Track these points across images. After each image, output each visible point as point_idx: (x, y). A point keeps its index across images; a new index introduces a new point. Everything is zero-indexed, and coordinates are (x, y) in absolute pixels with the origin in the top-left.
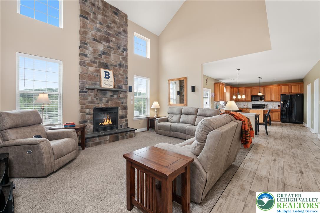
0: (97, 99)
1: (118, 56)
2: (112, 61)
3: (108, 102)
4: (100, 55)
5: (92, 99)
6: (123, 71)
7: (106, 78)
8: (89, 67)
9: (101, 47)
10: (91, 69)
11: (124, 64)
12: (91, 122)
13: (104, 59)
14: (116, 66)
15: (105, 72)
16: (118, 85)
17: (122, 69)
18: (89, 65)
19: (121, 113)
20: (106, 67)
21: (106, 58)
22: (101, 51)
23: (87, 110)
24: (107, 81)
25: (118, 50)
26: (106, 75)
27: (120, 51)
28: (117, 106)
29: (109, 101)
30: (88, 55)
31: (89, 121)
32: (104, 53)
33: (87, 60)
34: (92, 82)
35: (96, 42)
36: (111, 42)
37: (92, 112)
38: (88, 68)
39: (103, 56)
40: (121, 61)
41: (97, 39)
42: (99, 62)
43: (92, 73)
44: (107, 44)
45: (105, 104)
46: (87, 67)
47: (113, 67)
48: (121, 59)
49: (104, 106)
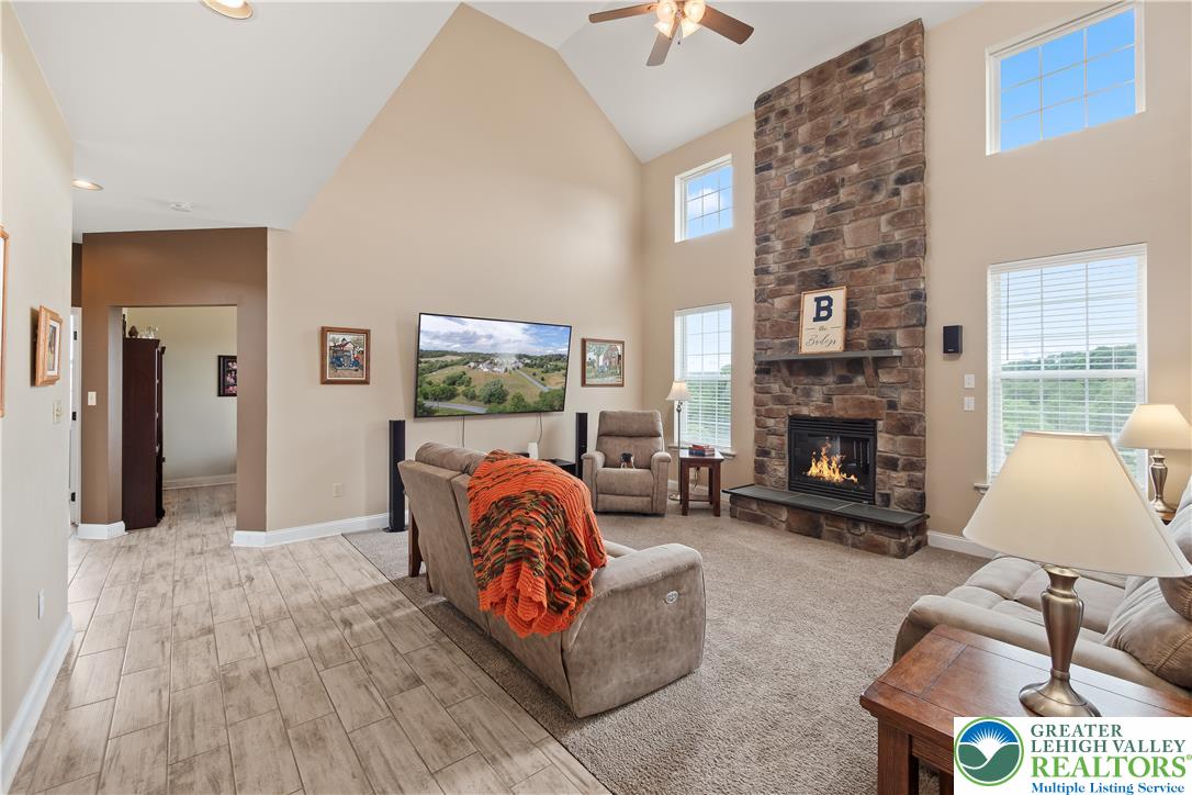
0: (795, 390)
1: (873, 220)
2: (846, 253)
3: (828, 400)
4: (805, 251)
5: (781, 391)
6: (897, 271)
7: (818, 318)
8: (776, 300)
9: (807, 225)
10: (779, 303)
11: (903, 242)
12: (781, 457)
13: (816, 260)
14: (860, 264)
15: (818, 300)
16: (870, 335)
17: (892, 267)
18: (776, 294)
19: (884, 444)
20: (823, 280)
21: (822, 251)
22: (807, 237)
23: (771, 422)
24: (822, 329)
25: (870, 197)
26: (819, 309)
27: (880, 197)
28: (867, 414)
29: (834, 398)
30: (774, 268)
31: (773, 453)
32: (815, 239)
33: (770, 282)
34: (784, 340)
35: (794, 218)
36: (843, 186)
37: (783, 427)
38: (773, 305)
39: (813, 249)
40: (885, 236)
41: (797, 206)
42: (803, 274)
43: (784, 313)
44: (828, 202)
45: (818, 408)
46: (770, 300)
47: (849, 272)
48: (884, 229)
49: (817, 414)
